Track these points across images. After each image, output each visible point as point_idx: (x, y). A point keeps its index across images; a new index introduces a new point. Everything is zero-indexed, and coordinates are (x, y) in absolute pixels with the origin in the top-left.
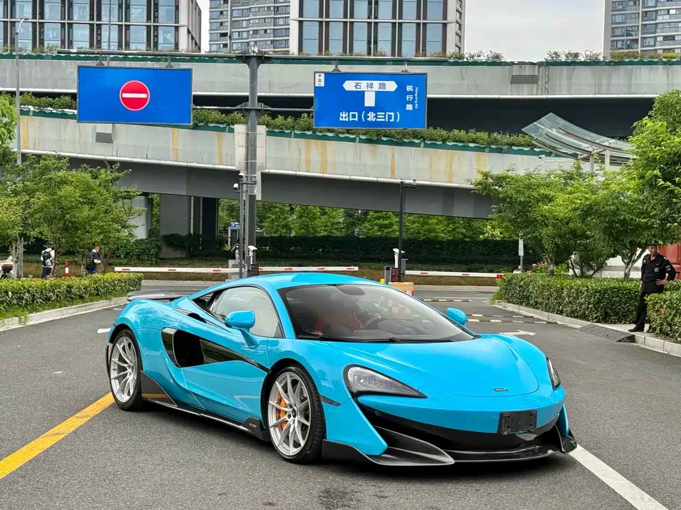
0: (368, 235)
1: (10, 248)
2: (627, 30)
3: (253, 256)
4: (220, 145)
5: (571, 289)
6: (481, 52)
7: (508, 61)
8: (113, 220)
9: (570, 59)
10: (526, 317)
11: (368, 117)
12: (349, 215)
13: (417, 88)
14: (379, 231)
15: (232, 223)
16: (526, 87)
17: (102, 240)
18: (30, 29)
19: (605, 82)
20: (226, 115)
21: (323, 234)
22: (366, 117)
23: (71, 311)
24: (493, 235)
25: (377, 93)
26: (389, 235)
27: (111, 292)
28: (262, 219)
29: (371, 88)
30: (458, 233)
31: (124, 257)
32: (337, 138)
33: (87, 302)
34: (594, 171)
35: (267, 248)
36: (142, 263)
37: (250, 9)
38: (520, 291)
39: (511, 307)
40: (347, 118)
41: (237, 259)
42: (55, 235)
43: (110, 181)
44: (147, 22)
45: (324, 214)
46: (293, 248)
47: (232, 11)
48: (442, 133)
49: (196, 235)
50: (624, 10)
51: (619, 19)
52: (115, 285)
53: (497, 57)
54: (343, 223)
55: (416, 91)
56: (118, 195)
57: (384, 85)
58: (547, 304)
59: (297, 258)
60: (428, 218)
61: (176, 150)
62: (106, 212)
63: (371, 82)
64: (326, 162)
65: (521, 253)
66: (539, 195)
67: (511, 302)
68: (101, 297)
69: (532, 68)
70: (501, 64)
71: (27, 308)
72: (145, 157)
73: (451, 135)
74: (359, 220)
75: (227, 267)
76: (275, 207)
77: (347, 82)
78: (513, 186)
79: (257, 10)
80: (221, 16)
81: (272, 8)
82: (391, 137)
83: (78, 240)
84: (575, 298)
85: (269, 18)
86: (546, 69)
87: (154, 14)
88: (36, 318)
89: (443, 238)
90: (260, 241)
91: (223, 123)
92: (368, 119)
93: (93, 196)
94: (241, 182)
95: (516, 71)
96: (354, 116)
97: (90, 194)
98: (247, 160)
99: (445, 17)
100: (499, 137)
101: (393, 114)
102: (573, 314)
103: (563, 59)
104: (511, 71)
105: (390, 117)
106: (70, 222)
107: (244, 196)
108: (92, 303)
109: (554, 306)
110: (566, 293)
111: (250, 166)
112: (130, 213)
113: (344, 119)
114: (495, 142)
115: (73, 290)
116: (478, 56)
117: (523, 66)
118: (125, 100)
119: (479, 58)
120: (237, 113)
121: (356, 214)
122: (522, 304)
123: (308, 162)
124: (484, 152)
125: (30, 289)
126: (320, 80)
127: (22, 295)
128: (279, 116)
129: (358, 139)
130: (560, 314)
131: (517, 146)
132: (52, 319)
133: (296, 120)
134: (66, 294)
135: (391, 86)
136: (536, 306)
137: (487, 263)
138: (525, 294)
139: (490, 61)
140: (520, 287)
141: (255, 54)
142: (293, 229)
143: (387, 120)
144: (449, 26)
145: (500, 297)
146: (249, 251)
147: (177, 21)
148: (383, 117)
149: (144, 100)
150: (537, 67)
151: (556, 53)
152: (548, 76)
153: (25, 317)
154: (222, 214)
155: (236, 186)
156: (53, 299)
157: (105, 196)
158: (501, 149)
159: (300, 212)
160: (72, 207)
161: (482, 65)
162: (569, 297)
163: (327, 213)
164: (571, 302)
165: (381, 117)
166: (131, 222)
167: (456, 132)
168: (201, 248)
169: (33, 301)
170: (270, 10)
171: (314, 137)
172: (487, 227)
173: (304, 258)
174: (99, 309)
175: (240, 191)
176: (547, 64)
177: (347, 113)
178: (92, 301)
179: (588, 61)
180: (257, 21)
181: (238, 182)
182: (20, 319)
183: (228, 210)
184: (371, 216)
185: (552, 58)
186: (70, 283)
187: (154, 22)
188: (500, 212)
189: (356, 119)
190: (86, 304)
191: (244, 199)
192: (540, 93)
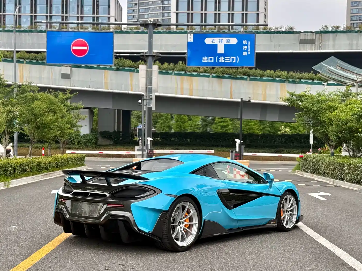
0: (215, 131)
1: (2, 139)
2: (359, 18)
3: (150, 144)
4: (132, 80)
5: (351, 165)
6: (282, 26)
7: (298, 31)
8: (67, 122)
9: (334, 30)
10: (318, 182)
11: (220, 60)
12: (204, 120)
13: (249, 42)
14: (221, 129)
15: (139, 125)
16: (308, 46)
17: (60, 134)
18: (29, 19)
19: (355, 42)
20: (135, 63)
21: (189, 131)
22: (219, 60)
23: (40, 177)
24: (285, 132)
25: (225, 45)
26: (226, 131)
27: (66, 165)
28: (156, 123)
29: (222, 42)
30: (266, 130)
31: (77, 144)
32: (198, 76)
33: (50, 172)
34: (358, 92)
35: (159, 139)
36: (87, 148)
37: (149, 8)
38: (313, 165)
39: (306, 175)
40: (207, 60)
41: (140, 145)
42: (31, 131)
43: (65, 99)
44: (93, 14)
45: (190, 120)
46: (173, 139)
47: (139, 9)
48: (260, 72)
49: (119, 132)
50: (358, 6)
51: (355, 11)
52: (68, 161)
53: (291, 29)
54: (201, 125)
55: (249, 44)
56: (70, 107)
57: (229, 40)
58: (332, 174)
59: (175, 145)
60: (249, 122)
61: (106, 83)
62: (63, 117)
63: (222, 38)
64: (193, 89)
65: (311, 141)
66: (326, 106)
67: (306, 172)
68: (60, 168)
69: (312, 35)
70: (293, 33)
71: (10, 176)
72: (89, 87)
73: (265, 73)
74: (210, 123)
75: (135, 151)
76: (163, 116)
77: (207, 39)
78: (309, 101)
79: (153, 9)
80: (134, 12)
81: (161, 8)
82: (230, 74)
83: (45, 134)
84: (353, 171)
85: (159, 13)
86: (320, 35)
87: (97, 10)
88: (15, 183)
89: (257, 133)
90: (154, 135)
91: (133, 67)
92: (220, 61)
93: (54, 108)
94: (142, 99)
95: (302, 37)
96: (211, 59)
97: (52, 107)
98: (147, 86)
99: (258, 9)
100: (294, 74)
101: (235, 58)
102: (351, 181)
103: (330, 29)
104: (299, 37)
105: (233, 60)
106: (40, 123)
107: (145, 108)
108: (53, 172)
109: (337, 176)
110: (346, 167)
111: (149, 90)
112: (78, 118)
113: (205, 61)
114: (292, 77)
115: (41, 165)
116: (280, 28)
117: (307, 33)
118: (74, 50)
119: (281, 29)
120: (142, 61)
121: (208, 120)
122: (314, 173)
123: (182, 89)
124: (285, 83)
125: (12, 164)
126: (190, 38)
127: (7, 168)
128: (166, 63)
129: (211, 76)
130: (341, 180)
131: (304, 79)
132: (26, 183)
133: (175, 65)
134: (37, 167)
135: (234, 41)
136: (324, 174)
137: (285, 147)
138: (316, 167)
139: (287, 31)
140: (313, 162)
141: (151, 23)
142: (173, 128)
143: (231, 62)
144: (260, 15)
145: (299, 168)
146: (148, 141)
147: (109, 14)
148: (229, 59)
149: (86, 50)
150: (315, 34)
151: (326, 26)
152: (321, 39)
153: (8, 182)
154: (133, 120)
155: (140, 101)
156: (28, 170)
157: (61, 108)
158: (295, 81)
159: (176, 119)
160: (41, 115)
161: (283, 33)
162: (349, 170)
163: (191, 119)
164: (350, 173)
165: (228, 60)
166: (79, 124)
167: (268, 71)
168: (121, 139)
169: (15, 172)
170: (160, 9)
171: (185, 75)
172: (281, 127)
173: (180, 145)
174: (58, 176)
175: (142, 104)
176: (321, 32)
177: (207, 57)
178: (53, 171)
179: (345, 30)
180: (153, 15)
181: (141, 100)
182: (5, 183)
183: (137, 118)
184: (217, 121)
185: (324, 29)
186: (40, 160)
187: (97, 14)
188: (300, 117)
189: (213, 61)
190: (50, 173)
191: (145, 109)
192: (316, 49)
